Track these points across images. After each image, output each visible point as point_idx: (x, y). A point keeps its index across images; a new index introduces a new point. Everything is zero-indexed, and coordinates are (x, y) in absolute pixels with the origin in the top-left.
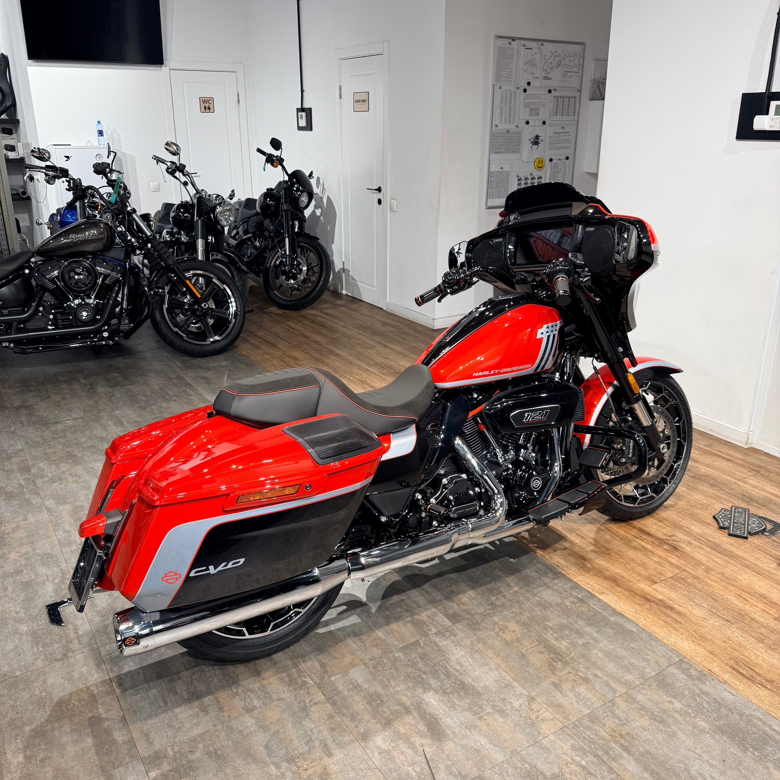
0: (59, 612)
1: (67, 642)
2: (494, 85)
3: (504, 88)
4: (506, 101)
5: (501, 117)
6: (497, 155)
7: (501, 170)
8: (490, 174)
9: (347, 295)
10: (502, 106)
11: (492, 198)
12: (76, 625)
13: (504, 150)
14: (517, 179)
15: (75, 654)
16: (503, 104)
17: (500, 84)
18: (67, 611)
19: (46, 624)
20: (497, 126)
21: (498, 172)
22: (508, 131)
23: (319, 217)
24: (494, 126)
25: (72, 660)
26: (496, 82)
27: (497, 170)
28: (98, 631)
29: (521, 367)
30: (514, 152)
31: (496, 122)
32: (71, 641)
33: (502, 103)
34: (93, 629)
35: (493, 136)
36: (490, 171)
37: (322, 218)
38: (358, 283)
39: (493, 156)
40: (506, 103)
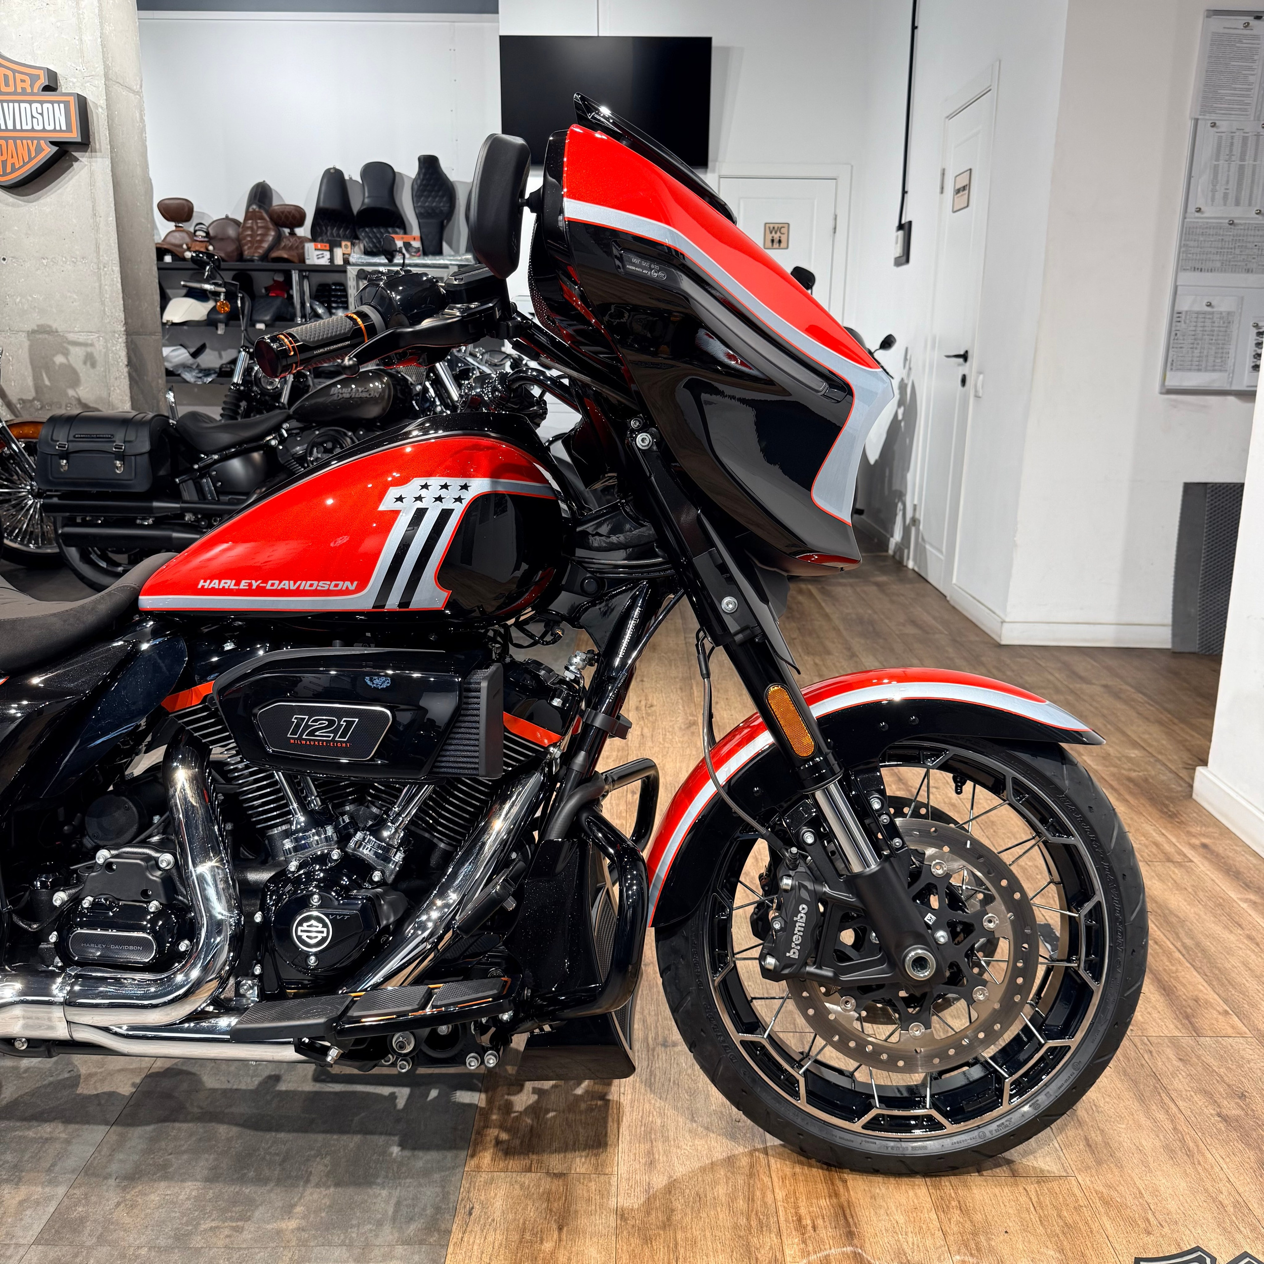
2: (1197, 120)
3: (1223, 126)
4: (1231, 154)
5: (1214, 191)
6: (1197, 274)
7: (1209, 309)
8: (1176, 316)
9: (913, 570)
10: (1216, 168)
11: (1178, 370)
13: (1218, 264)
14: (1255, 331)
16: (1221, 162)
17: (1214, 117)
20: (1199, 210)
21: (1198, 313)
22: (1232, 223)
23: (900, 421)
24: (1191, 209)
26: (1203, 112)
27: (1196, 308)
29: (324, 585)
30: (1248, 271)
31: (1199, 199)
33: (1217, 160)
35: (1188, 232)
36: (1177, 309)
37: (903, 424)
38: (928, 547)
39: (1187, 277)
40: (1229, 160)
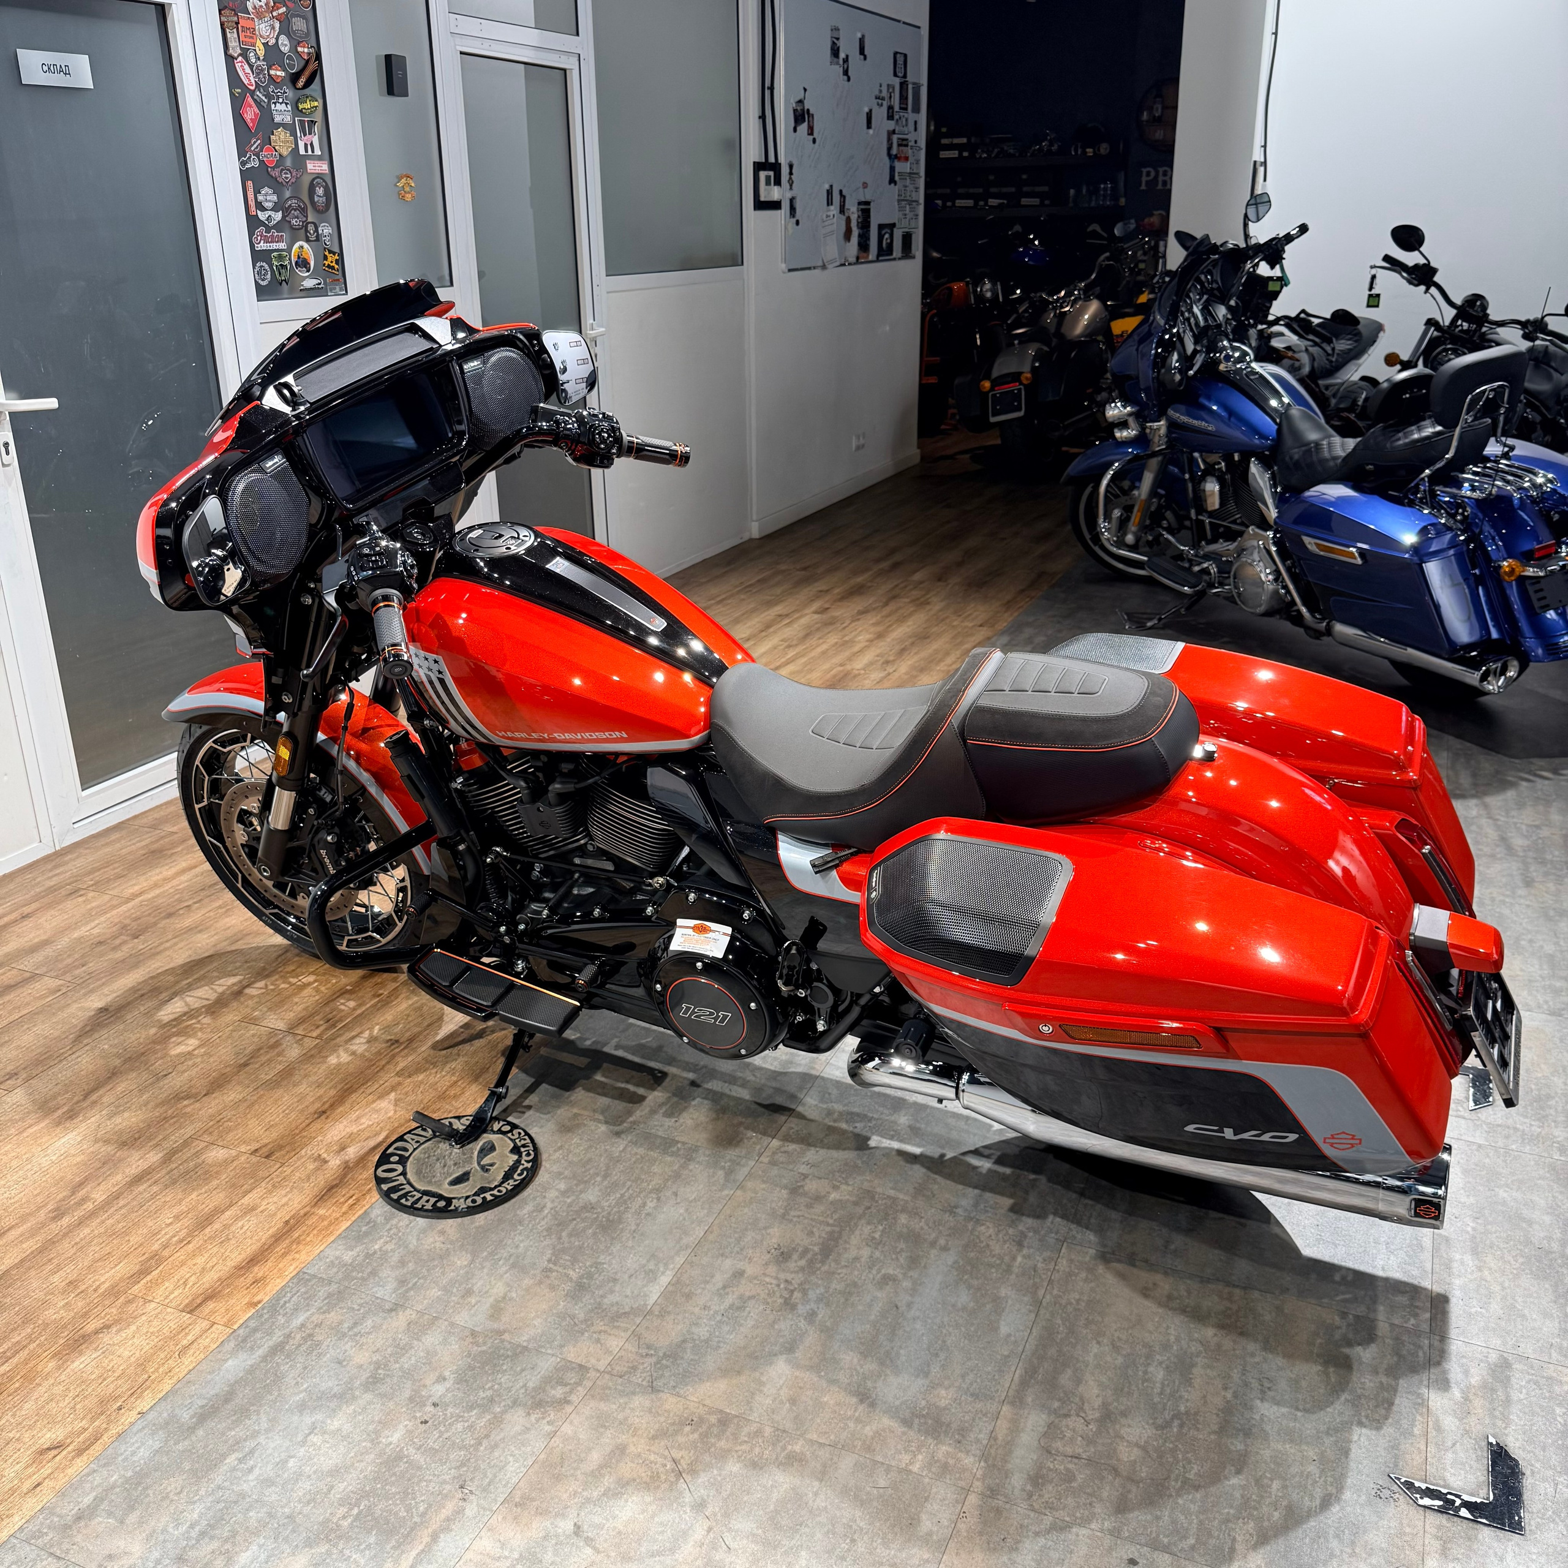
0: (1495, 1487)
1: (1493, 1390)
12: (1461, 1420)
15: (1485, 1350)
18: (1471, 1478)
19: (1533, 1473)
25: (1496, 1342)
28: (1414, 1369)
32: (1485, 1387)
34: (1425, 1383)
